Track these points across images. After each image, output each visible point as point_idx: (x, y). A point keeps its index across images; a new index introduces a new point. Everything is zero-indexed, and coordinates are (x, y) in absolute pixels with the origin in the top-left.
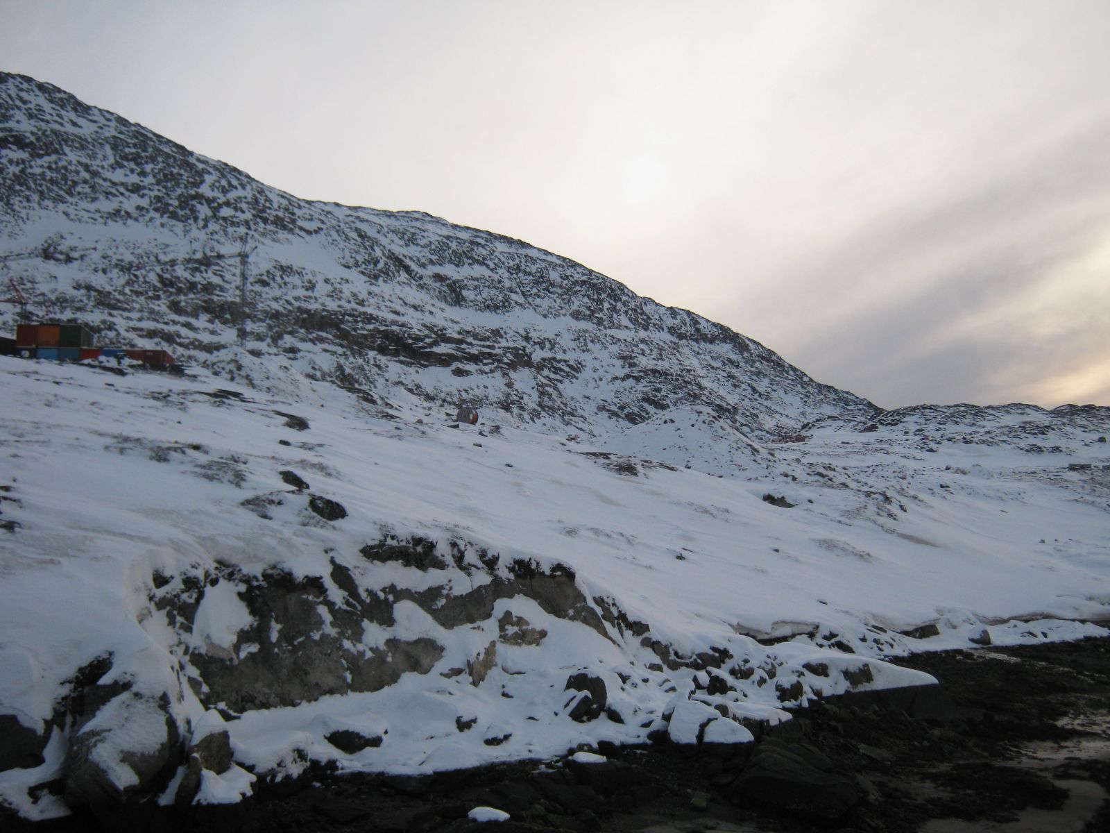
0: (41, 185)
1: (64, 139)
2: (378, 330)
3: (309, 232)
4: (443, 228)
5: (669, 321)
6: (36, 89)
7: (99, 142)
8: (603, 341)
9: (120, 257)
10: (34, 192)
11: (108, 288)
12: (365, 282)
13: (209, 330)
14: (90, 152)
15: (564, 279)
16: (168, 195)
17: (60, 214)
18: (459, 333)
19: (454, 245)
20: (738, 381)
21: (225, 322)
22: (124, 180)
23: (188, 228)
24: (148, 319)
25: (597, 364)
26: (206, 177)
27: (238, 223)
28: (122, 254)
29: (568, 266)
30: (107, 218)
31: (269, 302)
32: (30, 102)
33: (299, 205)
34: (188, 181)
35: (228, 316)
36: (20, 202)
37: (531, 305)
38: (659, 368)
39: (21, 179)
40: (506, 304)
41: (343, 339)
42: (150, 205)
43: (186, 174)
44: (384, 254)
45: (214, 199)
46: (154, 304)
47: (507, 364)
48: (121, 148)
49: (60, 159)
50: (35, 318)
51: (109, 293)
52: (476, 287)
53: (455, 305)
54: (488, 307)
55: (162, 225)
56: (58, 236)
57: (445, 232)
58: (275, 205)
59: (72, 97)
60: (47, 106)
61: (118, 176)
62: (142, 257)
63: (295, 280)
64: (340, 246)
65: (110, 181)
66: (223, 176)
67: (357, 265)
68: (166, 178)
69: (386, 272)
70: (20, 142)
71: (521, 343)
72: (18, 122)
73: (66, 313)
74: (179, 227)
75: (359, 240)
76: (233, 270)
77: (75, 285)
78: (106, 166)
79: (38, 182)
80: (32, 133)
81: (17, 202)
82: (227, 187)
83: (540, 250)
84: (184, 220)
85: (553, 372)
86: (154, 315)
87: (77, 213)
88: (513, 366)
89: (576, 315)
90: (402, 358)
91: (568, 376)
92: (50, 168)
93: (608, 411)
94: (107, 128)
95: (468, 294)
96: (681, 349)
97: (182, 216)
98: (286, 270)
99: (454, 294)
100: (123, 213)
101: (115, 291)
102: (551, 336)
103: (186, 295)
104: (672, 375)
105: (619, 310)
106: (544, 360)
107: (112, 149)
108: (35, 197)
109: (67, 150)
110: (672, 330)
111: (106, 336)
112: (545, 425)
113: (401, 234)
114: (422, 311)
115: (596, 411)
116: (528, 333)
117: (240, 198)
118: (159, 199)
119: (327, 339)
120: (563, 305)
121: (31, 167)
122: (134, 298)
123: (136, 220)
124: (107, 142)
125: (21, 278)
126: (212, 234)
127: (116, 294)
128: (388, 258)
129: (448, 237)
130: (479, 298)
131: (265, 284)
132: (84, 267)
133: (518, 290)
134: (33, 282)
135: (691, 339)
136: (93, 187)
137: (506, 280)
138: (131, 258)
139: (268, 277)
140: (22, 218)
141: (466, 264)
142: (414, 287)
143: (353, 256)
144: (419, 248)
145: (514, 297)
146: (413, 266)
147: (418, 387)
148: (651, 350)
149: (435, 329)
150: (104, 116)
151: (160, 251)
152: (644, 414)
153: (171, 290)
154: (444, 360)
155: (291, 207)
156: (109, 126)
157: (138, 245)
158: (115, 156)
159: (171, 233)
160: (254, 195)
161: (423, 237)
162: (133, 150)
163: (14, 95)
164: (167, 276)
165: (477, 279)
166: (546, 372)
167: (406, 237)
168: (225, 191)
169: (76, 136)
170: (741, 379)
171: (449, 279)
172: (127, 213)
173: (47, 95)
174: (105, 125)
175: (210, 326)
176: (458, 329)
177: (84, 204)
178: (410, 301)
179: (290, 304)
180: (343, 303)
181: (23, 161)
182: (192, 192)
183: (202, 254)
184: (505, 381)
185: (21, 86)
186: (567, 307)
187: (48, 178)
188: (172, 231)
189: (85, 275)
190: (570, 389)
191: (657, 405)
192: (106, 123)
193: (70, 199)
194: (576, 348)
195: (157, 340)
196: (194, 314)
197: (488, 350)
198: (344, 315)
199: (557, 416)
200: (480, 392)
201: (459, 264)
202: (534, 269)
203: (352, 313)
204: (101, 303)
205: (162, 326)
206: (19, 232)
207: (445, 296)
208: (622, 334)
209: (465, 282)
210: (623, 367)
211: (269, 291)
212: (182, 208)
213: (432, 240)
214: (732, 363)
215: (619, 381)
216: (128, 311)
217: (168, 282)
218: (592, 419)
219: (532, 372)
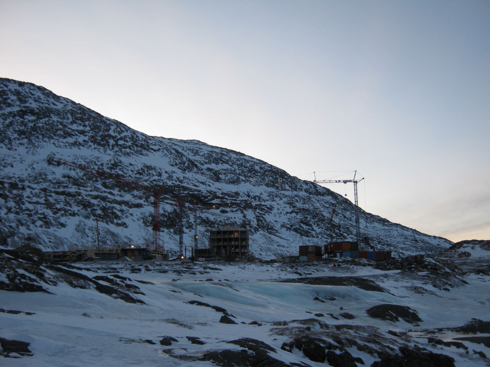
0: (43, 131)
1: (50, 111)
2: (189, 193)
3: (155, 151)
4: (208, 147)
5: (305, 187)
6: (37, 89)
7: (65, 112)
8: (280, 196)
9: (80, 163)
10: (40, 135)
11: (77, 177)
12: (181, 172)
13: (120, 195)
14: (62, 117)
15: (261, 169)
16: (96, 135)
17: (52, 144)
18: (222, 194)
19: (214, 155)
20: (338, 213)
21: (125, 191)
22: (78, 128)
23: (105, 150)
24: (94, 190)
25: (279, 206)
26: (111, 127)
27: (126, 147)
28: (81, 162)
29: (262, 163)
30: (71, 145)
31: (143, 182)
32: (35, 95)
33: (150, 139)
34: (104, 129)
35: (126, 189)
36: (35, 139)
37: (248, 181)
38: (305, 208)
39: (34, 129)
40: (238, 181)
41: (175, 198)
42: (89, 140)
43: (103, 126)
44: (187, 160)
45: (116, 137)
46: (96, 184)
47: (242, 207)
48: (75, 114)
49: (49, 120)
50: (48, 191)
51: (78, 179)
52: (225, 174)
53: (217, 182)
54: (230, 182)
55: (95, 148)
56: (53, 154)
57: (210, 149)
58: (141, 139)
59: (51, 92)
60: (42, 97)
61: (74, 127)
62: (89, 163)
63: (153, 172)
64: (169, 156)
65: (71, 129)
66: (118, 126)
67: (176, 165)
68: (95, 128)
69: (188, 167)
70: (32, 112)
71: (247, 198)
72: (31, 103)
73: (61, 188)
74: (102, 149)
75: (176, 154)
76: (127, 168)
77: (63, 176)
78: (69, 123)
79: (41, 130)
80: (37, 108)
81: (33, 139)
82: (120, 131)
83: (249, 156)
84: (103, 146)
85: (261, 211)
86: (97, 189)
87: (58, 143)
88: (245, 208)
89: (267, 185)
90: (199, 206)
91: (267, 212)
92: (45, 124)
93: (286, 227)
94: (68, 106)
95: (221, 176)
96: (311, 199)
97: (103, 144)
98: (149, 168)
99: (216, 177)
100: (78, 143)
101: (80, 178)
102: (258, 195)
103: (109, 180)
104: (311, 211)
105: (285, 182)
106: (256, 205)
107: (71, 115)
108: (41, 137)
109: (52, 115)
110: (306, 191)
111: (78, 198)
112: (261, 234)
113: (192, 150)
114: (205, 185)
115: (281, 227)
116: (249, 193)
117: (126, 136)
118: (92, 137)
119: (168, 198)
120: (261, 181)
121: (38, 123)
122: (88, 181)
123: (83, 146)
124: (69, 112)
125: (40, 173)
126: (116, 152)
127: (80, 180)
128: (188, 161)
129: (211, 152)
130: (227, 178)
131: (141, 174)
132: (65, 168)
133: (242, 174)
134: (46, 175)
135: (314, 194)
136: (64, 132)
137: (237, 170)
138: (85, 163)
139: (142, 171)
140: (36, 146)
141: (220, 164)
142: (200, 174)
143: (175, 160)
144: (200, 157)
145: (241, 177)
146: (199, 165)
147: (208, 218)
148: (300, 200)
149: (212, 193)
150: (66, 100)
151: (96, 160)
152: (301, 228)
153: (102, 177)
154: (218, 206)
155: (147, 140)
156: (68, 105)
157: (86, 158)
158: (72, 118)
160: (132, 135)
161: (201, 151)
162: (80, 116)
163: (28, 91)
164: (101, 171)
165: (225, 170)
166: (258, 211)
167: (194, 152)
168: (120, 133)
169: (56, 109)
170: (338, 211)
171: (214, 170)
172: (80, 143)
173: (41, 92)
174: (66, 104)
175: (119, 193)
176: (221, 192)
177: (61, 139)
178: (200, 180)
179: (152, 183)
180: (174, 182)
181: (34, 121)
182: (106, 134)
183: (114, 161)
184: (242, 215)
185: (30, 88)
186: (263, 181)
187: (45, 128)
188: (99, 151)
189: (67, 172)
190: (269, 218)
191: (307, 224)
192: (67, 103)
193: (55, 137)
194: (269, 199)
195: (99, 200)
196: (112, 188)
197: (234, 202)
198: (175, 188)
199: (265, 230)
200: (233, 220)
201: (217, 163)
202: (248, 165)
203: (178, 186)
204: (75, 184)
205: (100, 194)
206: (36, 153)
207: (212, 178)
208: (287, 193)
209: (220, 171)
210: (290, 208)
211: (143, 177)
212: (102, 140)
213: (205, 153)
214: (333, 204)
215: (289, 214)
216: (86, 187)
217: (101, 174)
218: (279, 231)
219: (253, 211)
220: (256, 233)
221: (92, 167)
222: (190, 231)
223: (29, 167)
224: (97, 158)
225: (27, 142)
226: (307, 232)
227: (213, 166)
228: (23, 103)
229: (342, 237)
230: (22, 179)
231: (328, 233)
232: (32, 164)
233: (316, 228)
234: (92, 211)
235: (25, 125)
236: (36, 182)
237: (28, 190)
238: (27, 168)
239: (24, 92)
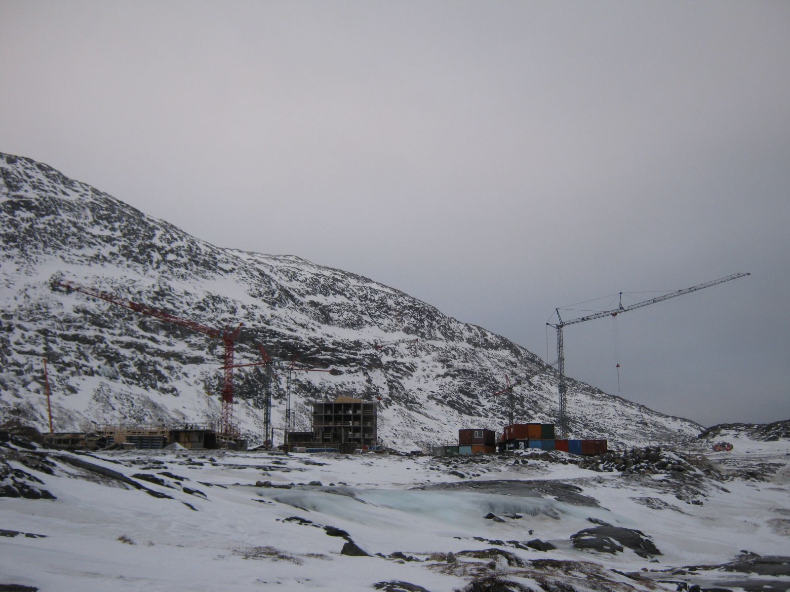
0: (44, 237)
1: (58, 203)
2: (280, 342)
3: (226, 272)
4: (312, 268)
5: (467, 334)
6: (36, 168)
7: (81, 206)
8: (428, 349)
9: (104, 290)
10: (39, 242)
11: (98, 312)
12: (268, 307)
13: (167, 343)
14: (76, 213)
15: (398, 305)
16: (132, 245)
17: (58, 257)
18: (333, 344)
19: (322, 280)
21: (176, 337)
22: (101, 233)
23: (146, 269)
24: (126, 334)
25: (425, 365)
26: (156, 232)
27: (179, 265)
28: (105, 288)
29: (399, 295)
30: (90, 261)
31: (205, 323)
32: (33, 177)
33: (219, 252)
34: (144, 235)
35: (178, 332)
36: (31, 248)
37: (376, 323)
38: (467, 368)
39: (31, 232)
40: (360, 322)
41: (257, 349)
42: (119, 252)
43: (143, 230)
44: (277, 287)
45: (163, 248)
46: (129, 323)
47: (365, 366)
48: (97, 210)
49: (56, 218)
50: (50, 334)
51: (99, 316)
52: (339, 311)
53: (325, 324)
54: (347, 325)
55: (128, 266)
56: (60, 274)
57: (315, 271)
58: (203, 252)
59: (60, 174)
60: (45, 180)
61: (96, 230)
62: (118, 290)
63: (222, 306)
64: (248, 281)
65: (91, 234)
67: (260, 295)
68: (130, 233)
69: (280, 300)
70: (28, 206)
71: (372, 351)
72: (26, 191)
73: (71, 330)
74: (140, 267)
75: (260, 277)
76: (181, 299)
77: (75, 310)
78: (88, 224)
79: (42, 234)
80: (36, 199)
81: (29, 249)
82: (170, 239)
83: (378, 284)
84: (143, 262)
85: (396, 372)
86: (130, 332)
87: (69, 256)
88: (370, 367)
89: (407, 331)
90: (296, 362)
91: (406, 374)
92: (49, 224)
93: (435, 399)
94: (86, 196)
95: (333, 315)
96: (477, 354)
97: (142, 260)
98: (216, 299)
99: (325, 315)
100: (101, 257)
101: (103, 314)
102: (392, 346)
103: (150, 317)
104: (476, 373)
105: (435, 327)
106: (389, 362)
107: (91, 211)
108: (41, 245)
109: (60, 211)
110: (469, 341)
111: (99, 347)
112: (395, 410)
113: (286, 273)
114: (307, 328)
115: (427, 399)
116: (376, 343)
117: (179, 247)
118: (125, 247)
119: (246, 348)
120: (398, 323)
121: (37, 224)
122: (116, 319)
123: (110, 262)
124: (88, 206)
125: (39, 305)
126: (163, 273)
127: (104, 316)
128: (280, 290)
129: (317, 275)
131: (202, 309)
132: (79, 297)
133: (366, 312)
134: (47, 308)
135: (482, 347)
136: (79, 239)
137: (359, 306)
138: (111, 290)
139: (204, 304)
140: (33, 260)
141: (331, 295)
142: (298, 310)
143: (258, 288)
144: (299, 283)
145: (365, 317)
146: (296, 296)
147: (309, 383)
148: (460, 356)
149: (317, 341)
150: (83, 187)
151: (130, 285)
152: (460, 401)
153: (140, 313)
154: (324, 364)
155: (213, 254)
157: (114, 281)
158: (93, 216)
159: (135, 272)
160: (189, 245)
161: (301, 274)
162: (106, 212)
163: (22, 172)
164: (137, 303)
165: (338, 305)
166: (391, 372)
167: (289, 275)
168: (169, 242)
169: (66, 202)
170: (520, 375)
171: (321, 305)
172: (104, 257)
173: (44, 172)
174: (84, 194)
175: (167, 339)
176: (332, 341)
177: (74, 251)
178: (298, 321)
179: (221, 324)
180: (256, 323)
181: (31, 220)
182: (148, 243)
183: (159, 288)
184: (366, 378)
185: (26, 166)
186: (400, 324)
187: (49, 232)
188: (135, 270)
189: (81, 303)
190: (409, 384)
191: (469, 395)
192: (84, 192)
193: (64, 247)
194: (409, 354)
195: (133, 349)
196: (156, 331)
197: (352, 356)
198: (257, 332)
199: (402, 403)
200: (350, 386)
201: (326, 294)
202: (376, 297)
203: (262, 330)
204: (94, 323)
205: (135, 340)
206: (32, 271)
207: (318, 317)
208: (438, 344)
209: (331, 307)
210: (443, 368)
211: (206, 314)
212: (141, 254)
213: (307, 277)
214: (512, 363)
215: (441, 378)
216: (112, 328)
217: (137, 307)
218: (425, 405)
219: (382, 372)
220: (387, 407)
221: (123, 297)
222: (280, 403)
223: (20, 294)
224: (131, 282)
225: (18, 253)
226: (470, 407)
227: (319, 298)
228: (13, 191)
229: (525, 416)
230: (8, 313)
231: (504, 409)
232: (26, 290)
233: (484, 402)
234: (121, 367)
235: (16, 226)
236: (31, 318)
237: (18, 332)
238: (17, 295)
239: (15, 172)
